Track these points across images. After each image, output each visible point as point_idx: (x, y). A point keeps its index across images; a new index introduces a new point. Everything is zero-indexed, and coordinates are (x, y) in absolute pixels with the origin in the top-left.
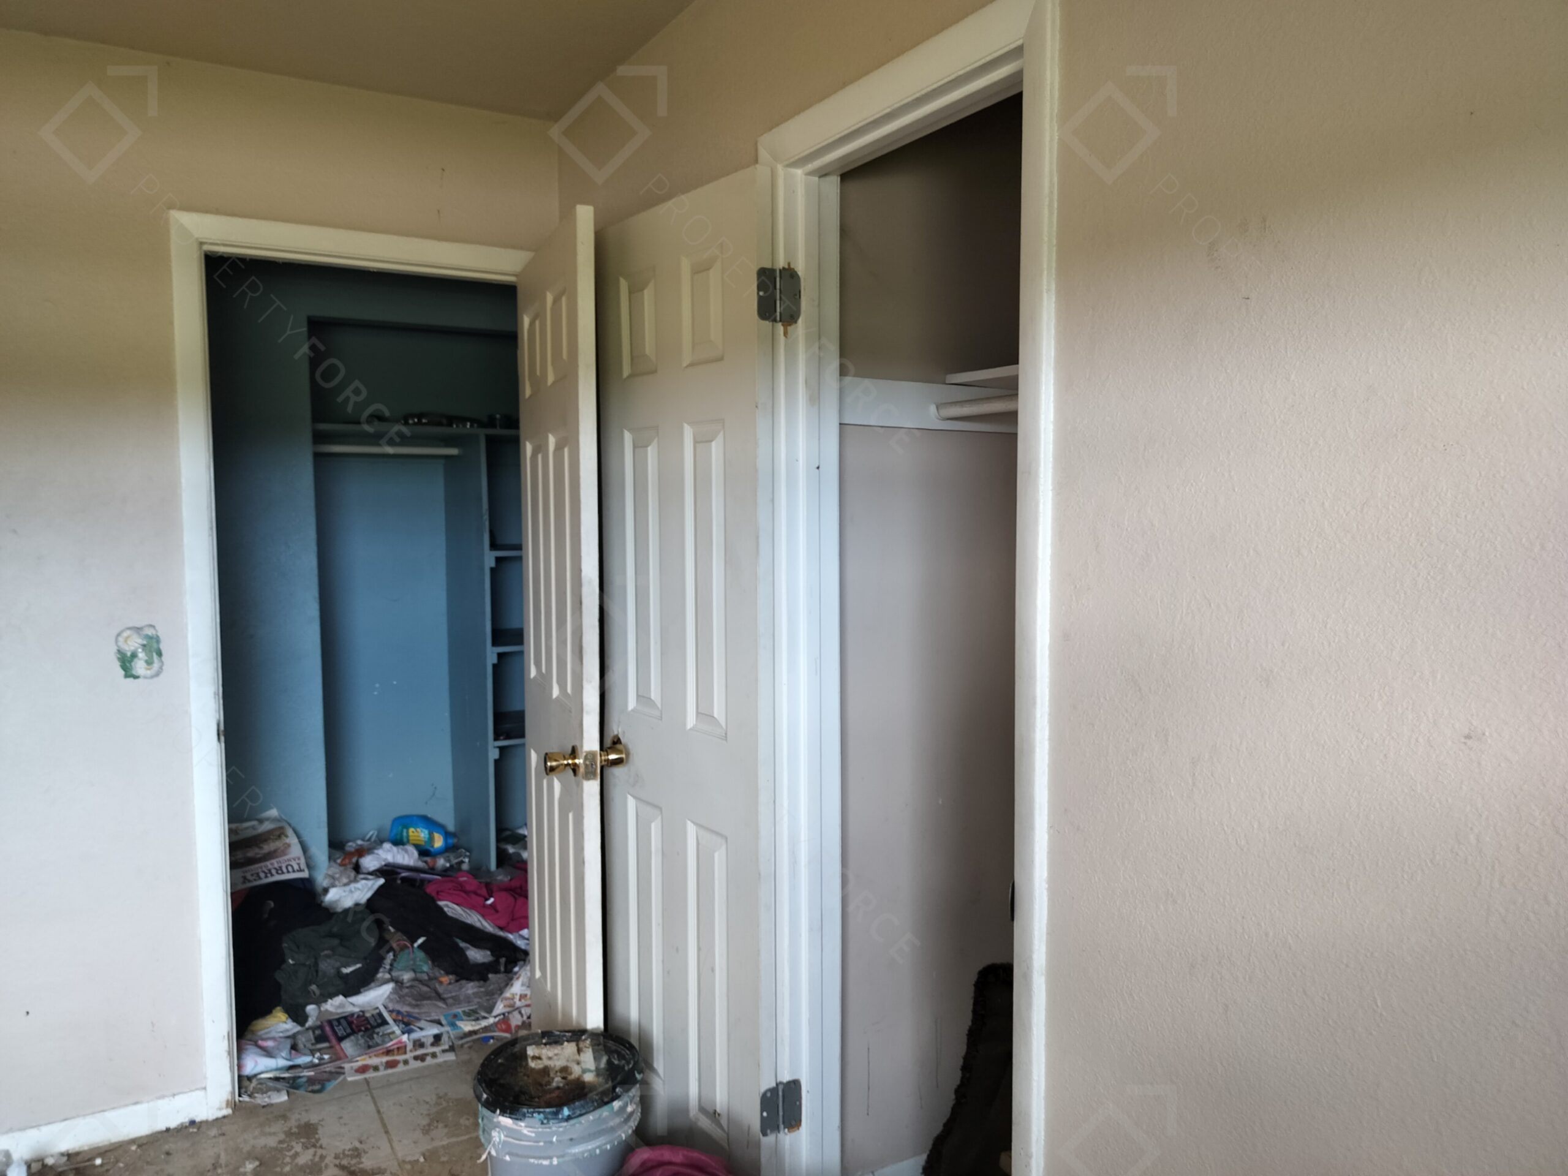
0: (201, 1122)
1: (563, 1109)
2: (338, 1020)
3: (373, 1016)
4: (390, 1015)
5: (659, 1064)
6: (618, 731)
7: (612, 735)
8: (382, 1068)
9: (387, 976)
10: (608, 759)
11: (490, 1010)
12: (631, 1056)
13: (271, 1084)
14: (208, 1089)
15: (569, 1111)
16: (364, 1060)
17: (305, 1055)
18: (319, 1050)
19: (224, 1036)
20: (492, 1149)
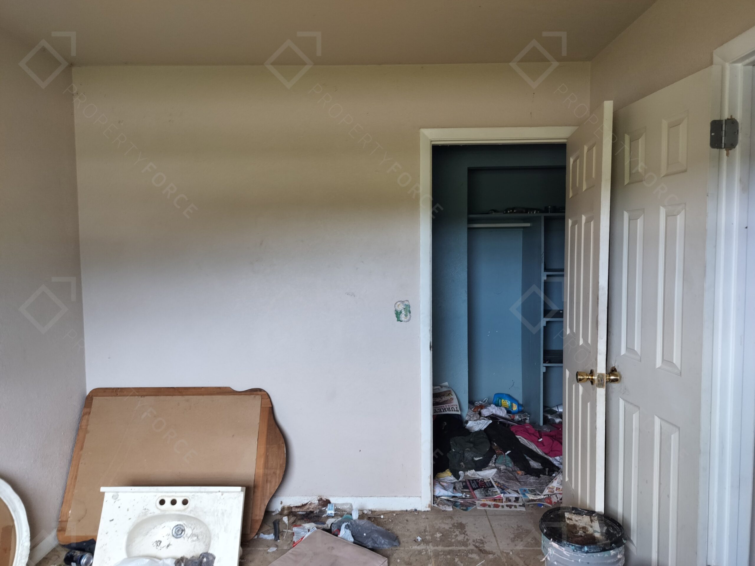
0: (419, 511)
1: (584, 547)
2: (473, 480)
3: (487, 482)
4: (495, 483)
5: (634, 537)
6: (615, 365)
7: (611, 367)
8: (492, 507)
9: (494, 465)
10: (610, 379)
11: (542, 491)
12: (620, 530)
13: (446, 502)
14: (422, 497)
15: (588, 549)
16: (484, 501)
17: (459, 493)
18: (465, 492)
19: (429, 477)
20: (548, 556)
